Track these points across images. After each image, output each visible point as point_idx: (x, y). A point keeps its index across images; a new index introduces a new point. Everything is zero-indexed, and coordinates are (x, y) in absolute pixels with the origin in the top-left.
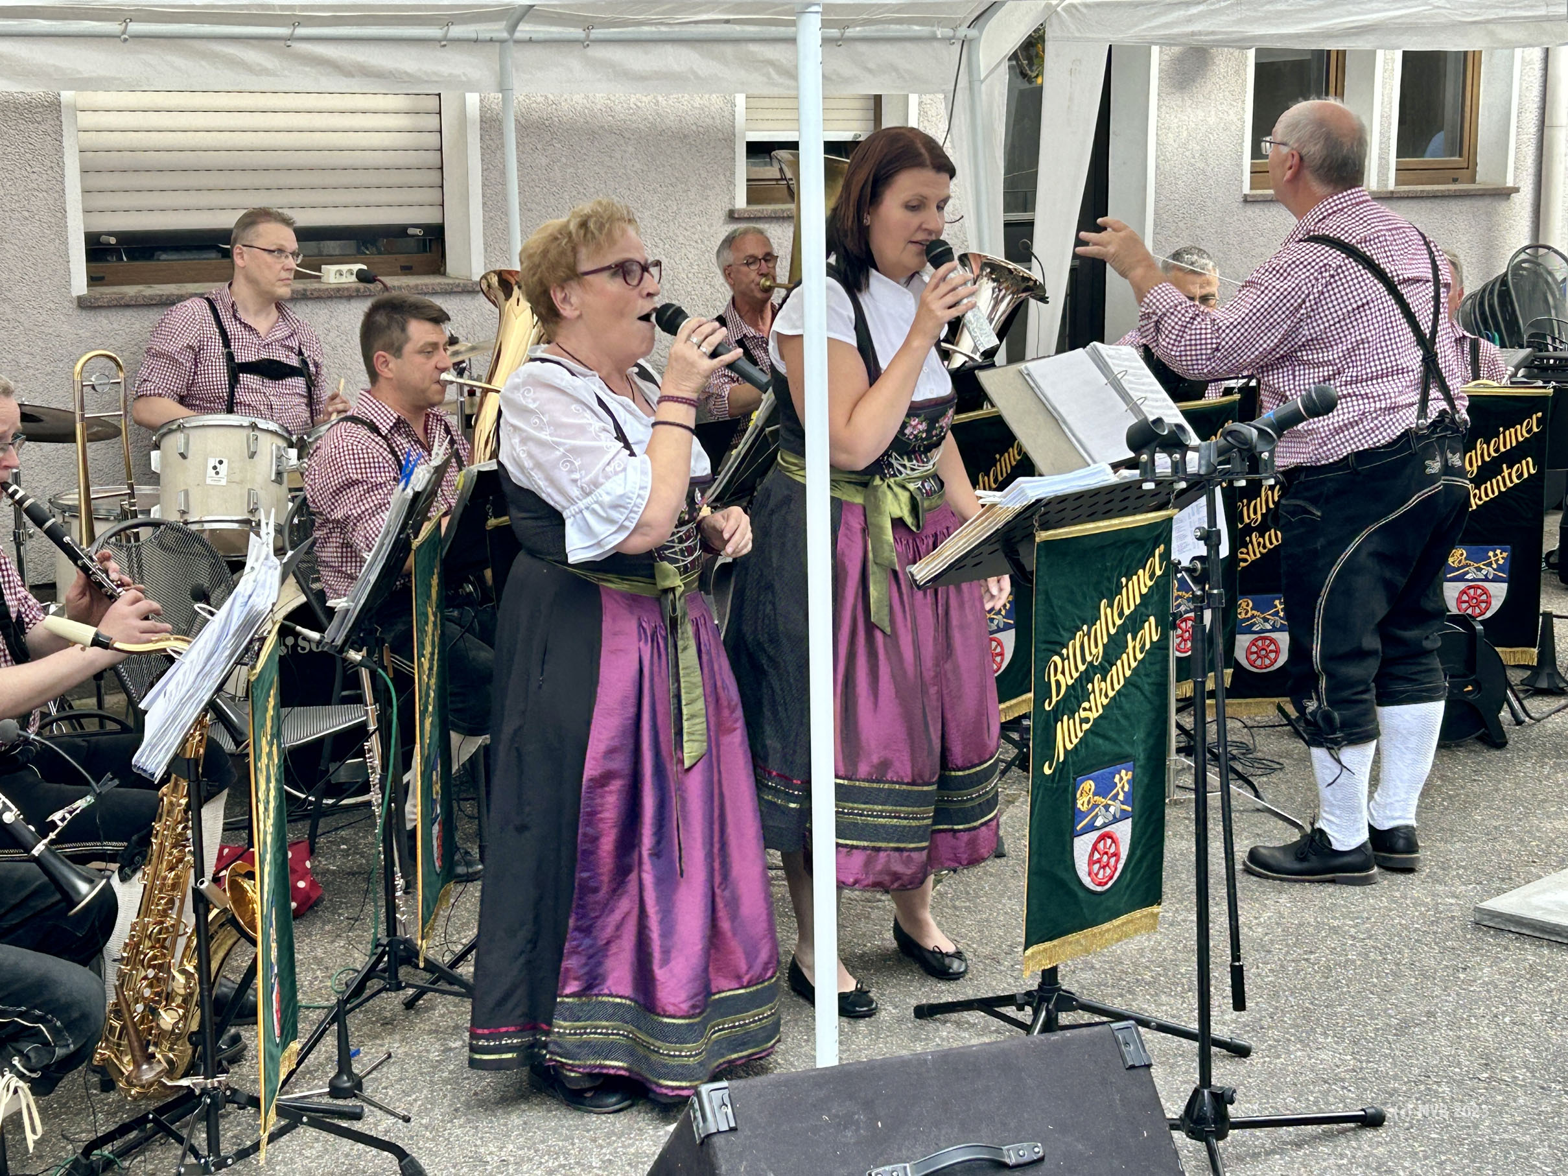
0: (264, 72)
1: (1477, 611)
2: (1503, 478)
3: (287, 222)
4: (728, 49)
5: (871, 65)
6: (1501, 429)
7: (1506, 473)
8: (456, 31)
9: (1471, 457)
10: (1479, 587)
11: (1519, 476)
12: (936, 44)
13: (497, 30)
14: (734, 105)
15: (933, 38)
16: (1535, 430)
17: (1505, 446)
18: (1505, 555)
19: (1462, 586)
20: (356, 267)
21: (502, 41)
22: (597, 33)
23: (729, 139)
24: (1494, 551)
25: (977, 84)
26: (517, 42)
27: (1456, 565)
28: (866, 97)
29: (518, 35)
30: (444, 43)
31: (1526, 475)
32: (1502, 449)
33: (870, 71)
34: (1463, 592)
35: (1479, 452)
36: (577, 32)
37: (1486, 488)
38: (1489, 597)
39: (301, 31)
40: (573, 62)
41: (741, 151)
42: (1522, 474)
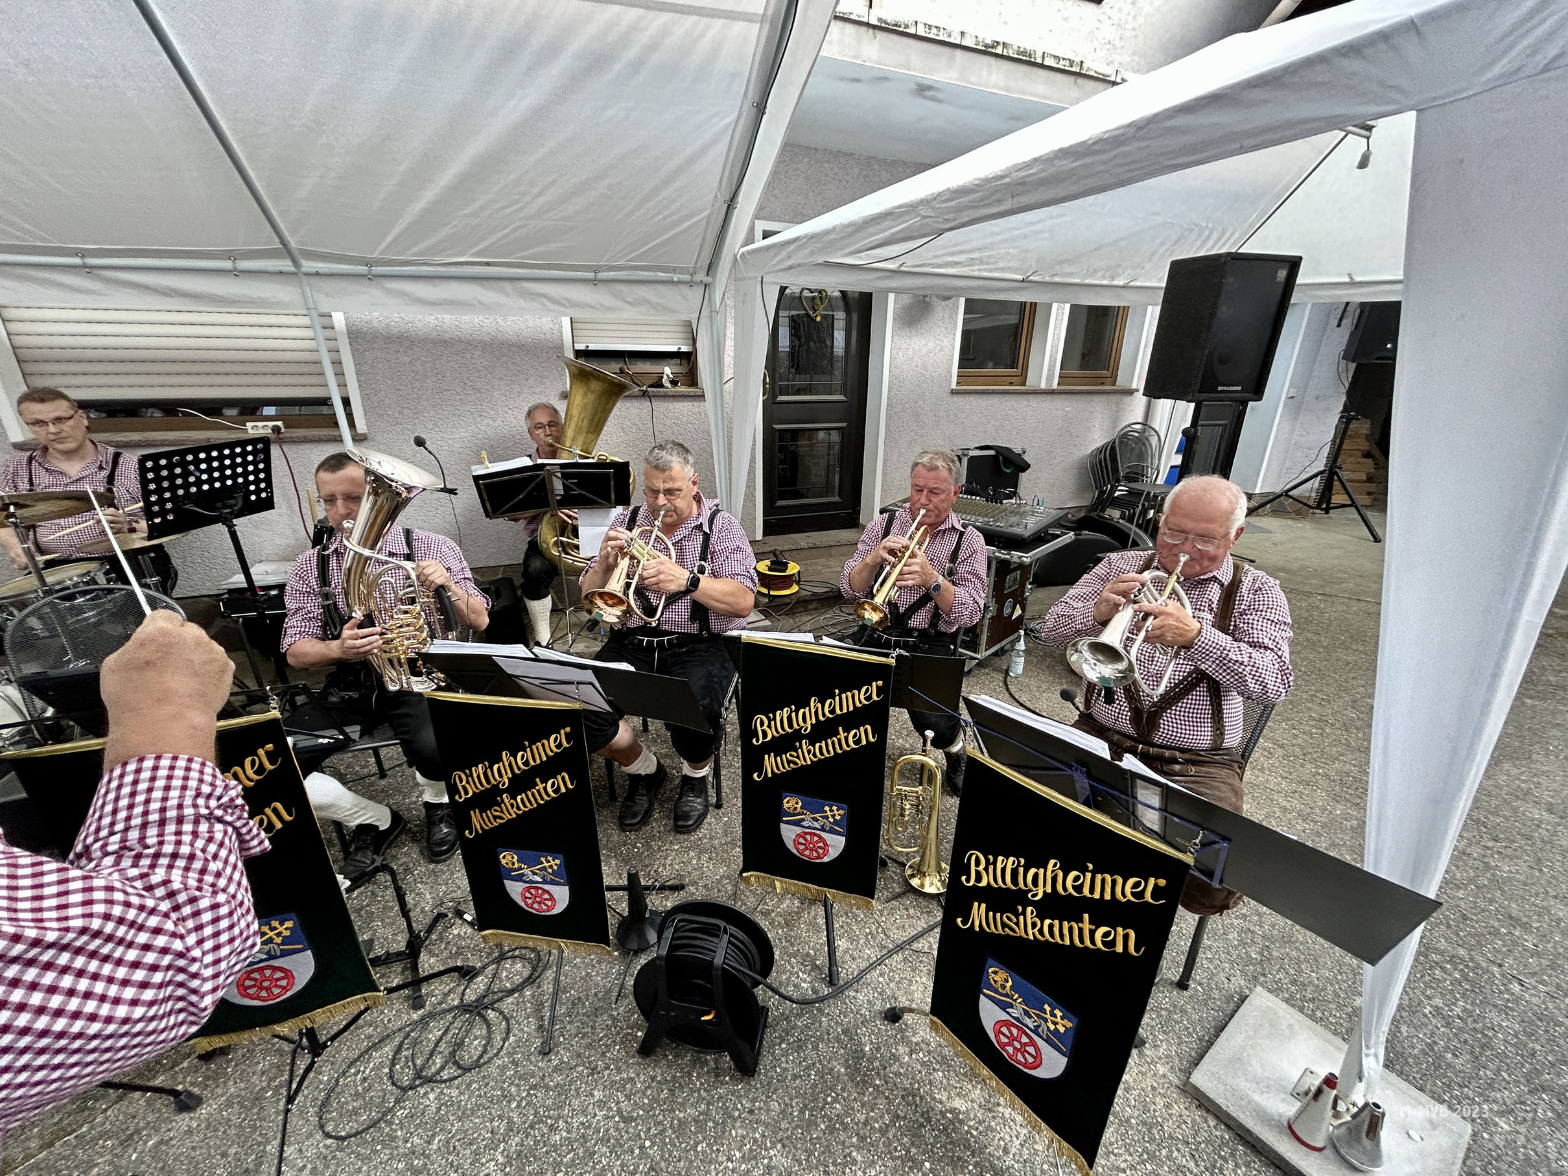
1: (815, 854)
2: (839, 740)
6: (837, 691)
7: (842, 735)
8: (242, 265)
9: (804, 714)
10: (816, 835)
11: (857, 742)
12: (681, 287)
14: (560, 325)
16: (875, 698)
17: (841, 709)
18: (841, 812)
19: (799, 830)
20: (271, 424)
21: (290, 273)
22: (376, 270)
23: (559, 347)
24: (831, 806)
26: (308, 274)
27: (791, 811)
29: (307, 269)
30: (236, 273)
31: (864, 742)
32: (838, 712)
34: (799, 836)
35: (813, 711)
36: (363, 269)
37: (820, 747)
38: (826, 844)
42: (860, 740)
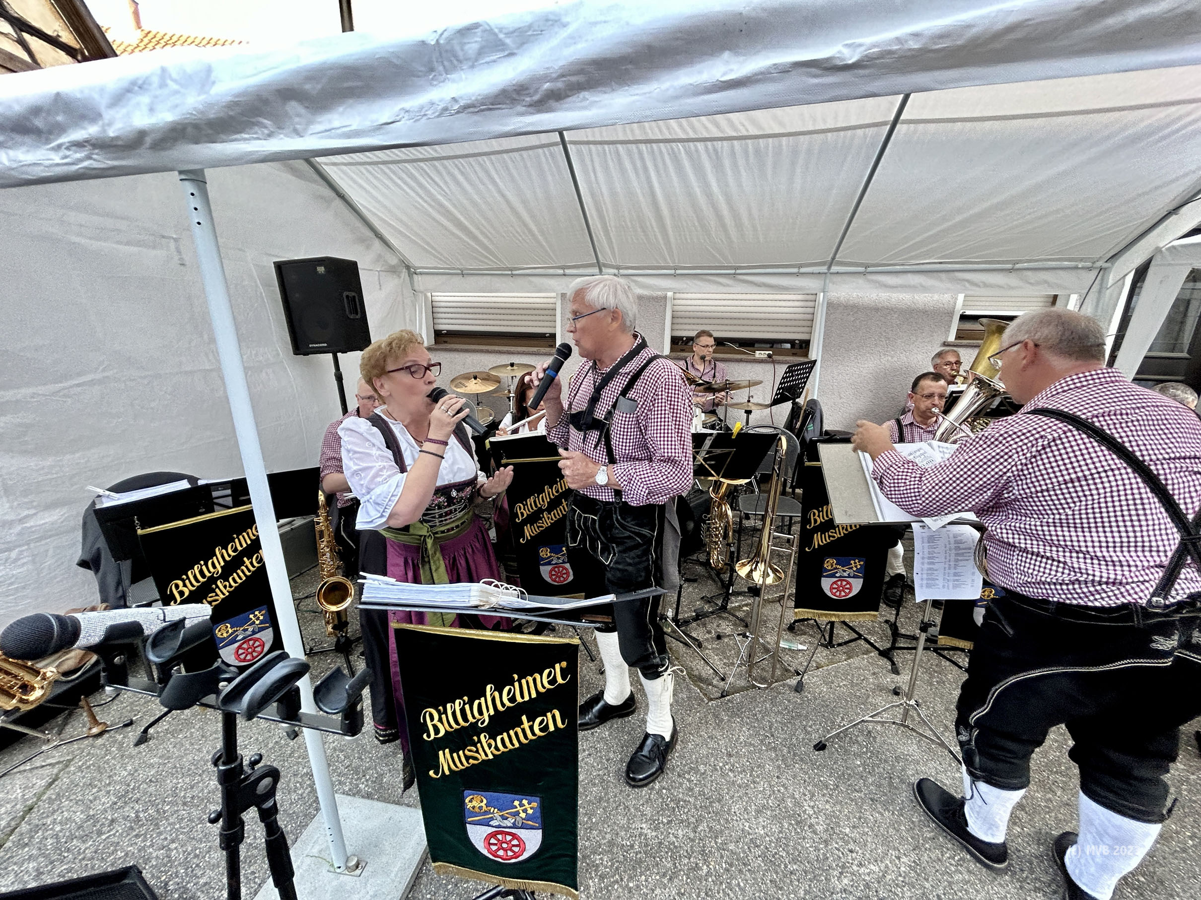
0: (728, 285)
3: (711, 336)
4: (943, 275)
5: (1032, 281)
8: (803, 270)
12: (1080, 271)
13: (824, 269)
14: (956, 299)
15: (1076, 268)
20: (767, 352)
21: (825, 273)
22: (870, 269)
23: (951, 314)
25: (1104, 290)
26: (831, 273)
28: (1048, 296)
29: (831, 271)
30: (797, 275)
33: (1031, 283)
36: (861, 269)
39: (738, 271)
40: (861, 281)
41: (956, 318)
